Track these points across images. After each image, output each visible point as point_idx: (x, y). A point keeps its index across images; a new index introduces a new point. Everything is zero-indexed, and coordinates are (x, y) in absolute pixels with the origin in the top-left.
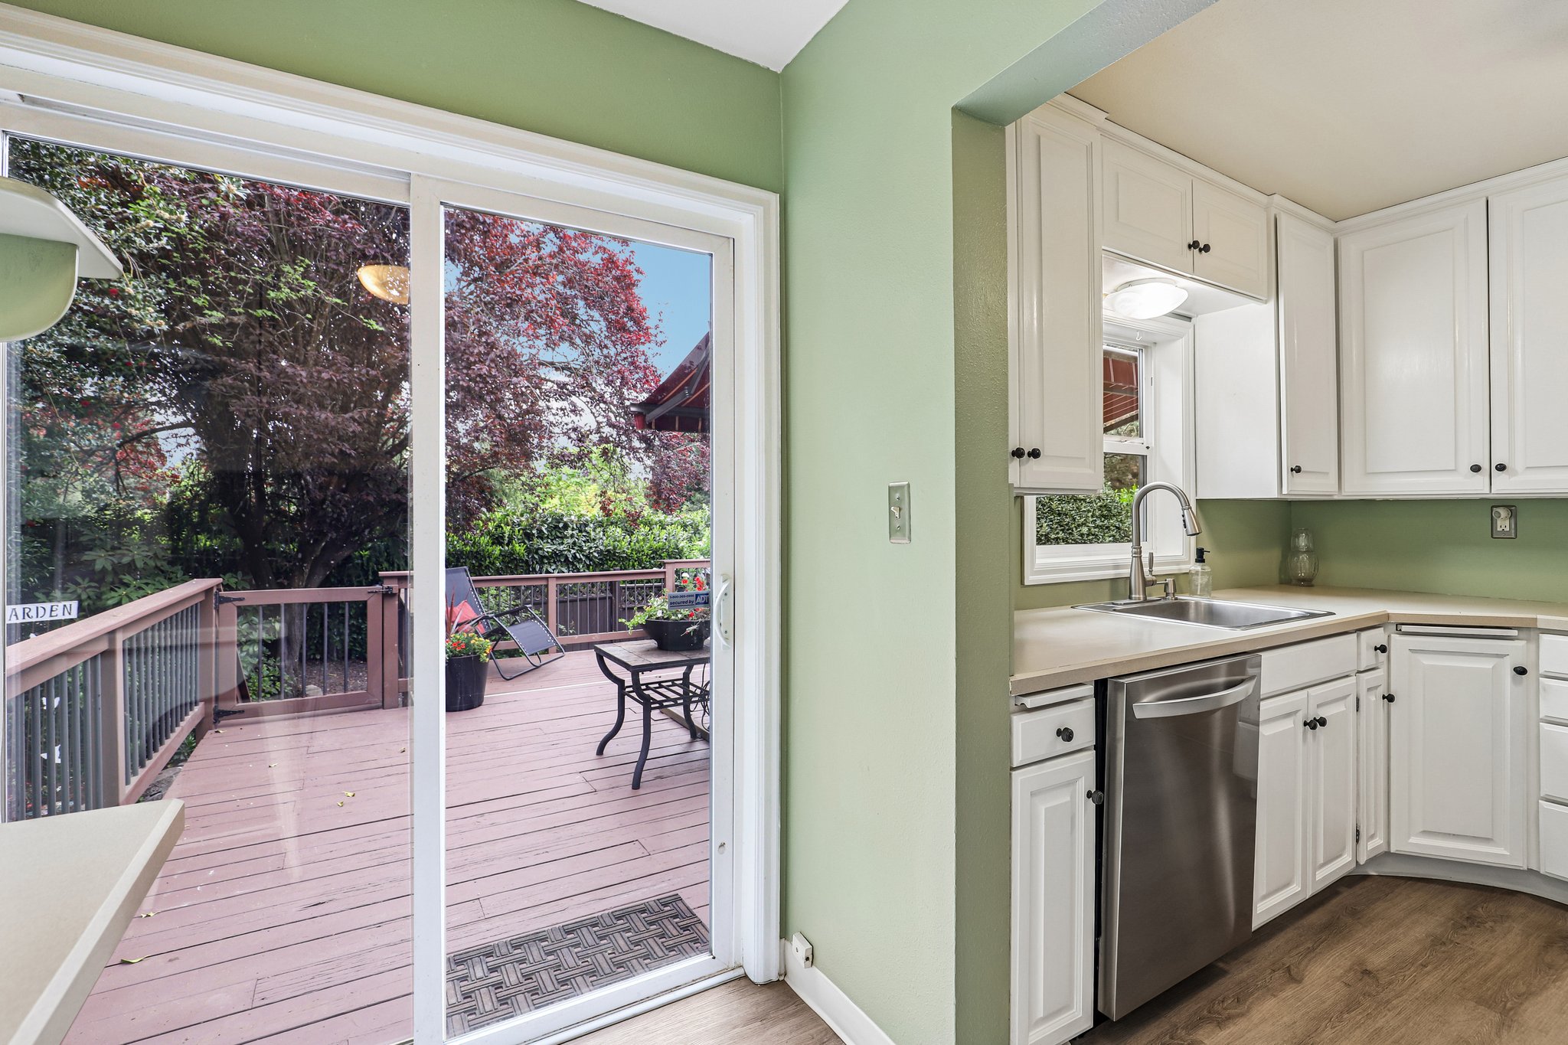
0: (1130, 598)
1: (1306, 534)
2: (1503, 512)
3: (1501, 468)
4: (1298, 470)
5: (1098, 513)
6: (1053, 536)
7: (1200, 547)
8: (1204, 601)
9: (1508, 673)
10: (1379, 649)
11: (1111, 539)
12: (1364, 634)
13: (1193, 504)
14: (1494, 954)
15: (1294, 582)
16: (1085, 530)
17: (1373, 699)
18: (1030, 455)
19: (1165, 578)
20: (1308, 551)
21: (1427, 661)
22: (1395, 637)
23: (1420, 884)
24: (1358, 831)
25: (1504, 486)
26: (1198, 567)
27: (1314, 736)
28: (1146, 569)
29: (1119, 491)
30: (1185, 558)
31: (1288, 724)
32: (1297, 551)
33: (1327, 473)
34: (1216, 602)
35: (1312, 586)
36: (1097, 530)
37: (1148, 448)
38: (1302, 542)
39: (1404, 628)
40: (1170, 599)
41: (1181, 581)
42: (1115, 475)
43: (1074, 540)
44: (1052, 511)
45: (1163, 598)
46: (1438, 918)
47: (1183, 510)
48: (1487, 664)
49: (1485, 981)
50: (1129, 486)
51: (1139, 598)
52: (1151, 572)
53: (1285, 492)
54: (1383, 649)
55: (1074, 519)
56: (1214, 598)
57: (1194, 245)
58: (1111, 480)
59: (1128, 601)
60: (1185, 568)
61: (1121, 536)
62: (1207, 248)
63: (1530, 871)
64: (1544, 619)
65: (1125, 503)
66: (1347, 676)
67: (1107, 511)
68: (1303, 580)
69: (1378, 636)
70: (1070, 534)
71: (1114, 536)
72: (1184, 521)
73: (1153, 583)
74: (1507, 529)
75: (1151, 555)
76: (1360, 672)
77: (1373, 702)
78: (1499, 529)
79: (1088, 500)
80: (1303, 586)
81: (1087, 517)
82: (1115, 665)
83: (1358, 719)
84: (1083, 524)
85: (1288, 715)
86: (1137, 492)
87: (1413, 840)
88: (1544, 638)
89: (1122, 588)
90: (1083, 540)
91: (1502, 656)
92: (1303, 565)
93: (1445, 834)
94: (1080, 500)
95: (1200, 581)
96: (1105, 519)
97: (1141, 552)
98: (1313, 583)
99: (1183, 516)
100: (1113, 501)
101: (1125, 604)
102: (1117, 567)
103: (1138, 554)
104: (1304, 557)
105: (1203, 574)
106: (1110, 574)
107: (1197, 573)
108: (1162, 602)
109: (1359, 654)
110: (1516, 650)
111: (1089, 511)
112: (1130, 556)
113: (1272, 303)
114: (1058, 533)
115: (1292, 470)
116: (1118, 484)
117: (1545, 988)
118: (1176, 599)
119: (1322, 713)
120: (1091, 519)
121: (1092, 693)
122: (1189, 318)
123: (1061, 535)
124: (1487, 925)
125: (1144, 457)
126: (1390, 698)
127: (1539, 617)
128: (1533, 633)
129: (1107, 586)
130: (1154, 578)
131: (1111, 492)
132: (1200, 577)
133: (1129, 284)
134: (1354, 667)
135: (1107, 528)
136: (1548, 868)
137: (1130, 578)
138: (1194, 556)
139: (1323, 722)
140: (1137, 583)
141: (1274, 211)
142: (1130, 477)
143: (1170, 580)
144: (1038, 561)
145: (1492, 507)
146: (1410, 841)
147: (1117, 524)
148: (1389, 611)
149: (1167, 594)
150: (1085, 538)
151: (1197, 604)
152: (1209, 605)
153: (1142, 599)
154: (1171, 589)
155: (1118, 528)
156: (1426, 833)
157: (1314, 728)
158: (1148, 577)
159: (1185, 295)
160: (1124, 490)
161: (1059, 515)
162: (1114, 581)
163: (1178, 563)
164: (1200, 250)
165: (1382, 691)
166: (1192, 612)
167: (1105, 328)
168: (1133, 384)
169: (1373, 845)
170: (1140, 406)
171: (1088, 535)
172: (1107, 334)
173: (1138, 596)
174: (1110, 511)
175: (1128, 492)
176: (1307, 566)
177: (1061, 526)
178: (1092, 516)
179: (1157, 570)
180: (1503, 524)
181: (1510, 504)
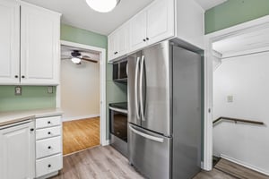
3: (23, 77)
25: (24, 82)
48: (25, 131)
88: (37, 120)
110: (31, 125)
127: (36, 114)
128: (34, 119)
180: (18, 92)
181: (20, 87)
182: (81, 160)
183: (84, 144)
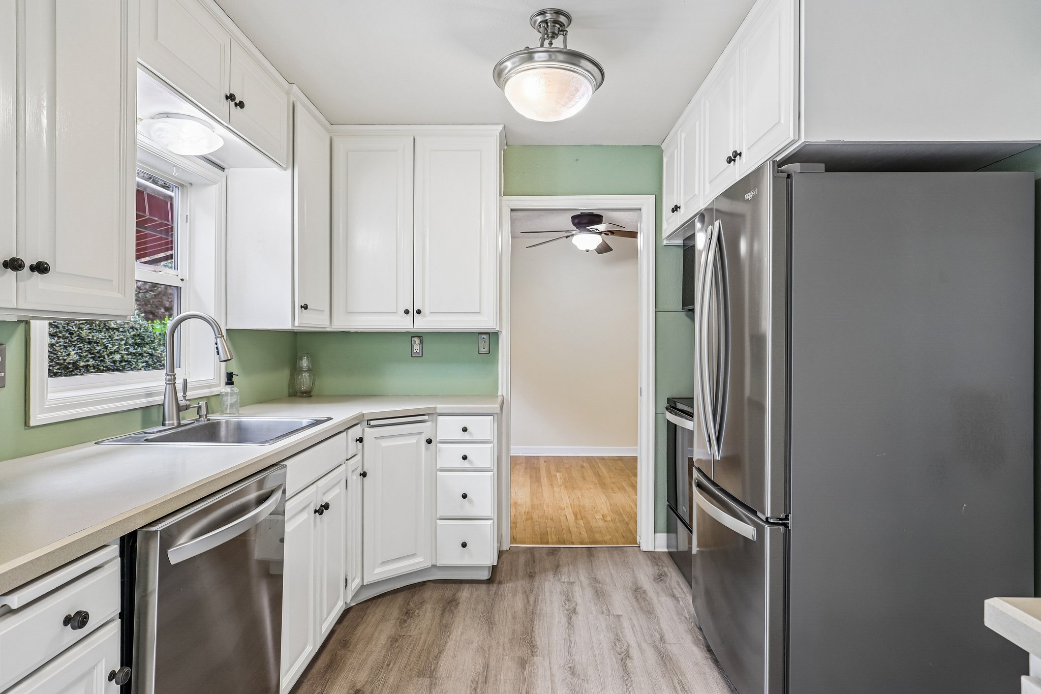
0: (164, 425)
1: (308, 357)
2: (417, 340)
3: (419, 312)
4: (305, 307)
5: (131, 341)
6: (82, 364)
7: (229, 371)
8: (234, 419)
9: (424, 443)
10: (358, 440)
11: (144, 364)
12: (350, 431)
13: (224, 333)
14: (421, 634)
15: (299, 394)
16: (117, 357)
17: (355, 477)
18: (33, 268)
19: (198, 401)
20: (309, 370)
21: (385, 443)
22: (367, 430)
23: (380, 600)
24: (346, 579)
25: (422, 324)
26: (228, 389)
27: (321, 521)
28: (180, 395)
29: (153, 322)
30: (216, 382)
31: (304, 516)
32: (301, 371)
33: (324, 311)
34: (244, 419)
35: (311, 396)
36: (130, 357)
37: (182, 280)
38: (305, 363)
39: (372, 423)
40: (203, 421)
41: (211, 402)
42: (149, 308)
43: (106, 367)
44: (81, 339)
45: (197, 420)
46: (391, 622)
47: (216, 338)
48: (413, 440)
49: (420, 657)
50: (162, 318)
51: (173, 424)
52: (184, 397)
53: (296, 324)
54: (361, 440)
55: (106, 347)
56: (241, 415)
57: (231, 97)
58: (145, 312)
59: (162, 428)
60: (215, 391)
61: (154, 363)
62: (241, 105)
63: (434, 566)
64: (441, 407)
65: (157, 333)
66: (340, 465)
67: (140, 340)
68: (305, 392)
69: (356, 432)
70: (102, 361)
71: (147, 362)
72: (217, 348)
73: (187, 407)
74: (418, 351)
75: (185, 382)
76: (347, 460)
77: (355, 478)
78: (415, 351)
79: (121, 329)
80: (305, 397)
81: (120, 345)
82: (146, 512)
83: (347, 495)
84: (116, 352)
85: (304, 508)
86: (170, 323)
87: (377, 571)
88: (440, 418)
89: (156, 415)
90: (116, 368)
91: (420, 433)
92: (305, 380)
93: (393, 560)
94: (113, 329)
95: (229, 402)
96: (139, 346)
97: (175, 379)
98: (312, 394)
99: (216, 344)
100: (146, 330)
101: (158, 432)
102: (149, 395)
103: (172, 381)
104: (306, 375)
105: (232, 394)
106: (143, 402)
107: (227, 394)
108: (196, 424)
109: (347, 446)
110: (426, 429)
111: (122, 340)
112: (163, 383)
113: (290, 171)
114: (88, 361)
115: (302, 307)
116: (151, 316)
117: (446, 643)
118: (209, 420)
119: (326, 499)
120: (124, 347)
121: (118, 553)
122: (223, 169)
123: (91, 362)
124: (416, 614)
125: (179, 289)
126: (364, 475)
127: (438, 406)
128: (435, 416)
129: (138, 415)
130: (188, 403)
131: (145, 322)
132: (229, 398)
133: (167, 115)
134: (345, 458)
135: (140, 354)
136: (441, 562)
137: (163, 405)
138: (224, 379)
139: (326, 506)
140: (170, 409)
141: (292, 98)
142: (163, 310)
143: (202, 403)
144: (50, 396)
145: (412, 337)
146: (375, 572)
147: (150, 351)
148: (364, 412)
149: (200, 416)
150: (118, 364)
151: (227, 422)
152: (238, 422)
153: (176, 425)
154: (204, 411)
155: (151, 355)
156: (384, 563)
157: (321, 514)
158: (183, 403)
159: (221, 144)
160: (157, 322)
161: (90, 343)
162: (146, 409)
163: (210, 387)
164: (236, 105)
165: (360, 471)
166: (223, 432)
167: (139, 154)
168: (168, 221)
169: (354, 585)
170: (175, 245)
171: (121, 362)
172: (141, 161)
173: (171, 421)
174: (143, 339)
175: (161, 323)
176: (308, 382)
177: (91, 354)
178: (125, 344)
179: (190, 394)
180: (417, 348)
181: (420, 336)
182: (556, 568)
183: (590, 530)
